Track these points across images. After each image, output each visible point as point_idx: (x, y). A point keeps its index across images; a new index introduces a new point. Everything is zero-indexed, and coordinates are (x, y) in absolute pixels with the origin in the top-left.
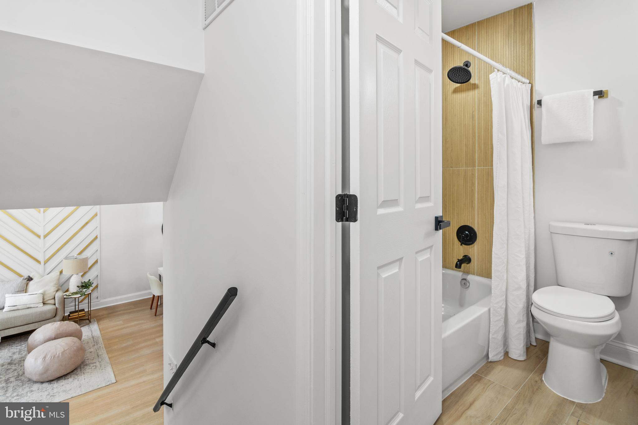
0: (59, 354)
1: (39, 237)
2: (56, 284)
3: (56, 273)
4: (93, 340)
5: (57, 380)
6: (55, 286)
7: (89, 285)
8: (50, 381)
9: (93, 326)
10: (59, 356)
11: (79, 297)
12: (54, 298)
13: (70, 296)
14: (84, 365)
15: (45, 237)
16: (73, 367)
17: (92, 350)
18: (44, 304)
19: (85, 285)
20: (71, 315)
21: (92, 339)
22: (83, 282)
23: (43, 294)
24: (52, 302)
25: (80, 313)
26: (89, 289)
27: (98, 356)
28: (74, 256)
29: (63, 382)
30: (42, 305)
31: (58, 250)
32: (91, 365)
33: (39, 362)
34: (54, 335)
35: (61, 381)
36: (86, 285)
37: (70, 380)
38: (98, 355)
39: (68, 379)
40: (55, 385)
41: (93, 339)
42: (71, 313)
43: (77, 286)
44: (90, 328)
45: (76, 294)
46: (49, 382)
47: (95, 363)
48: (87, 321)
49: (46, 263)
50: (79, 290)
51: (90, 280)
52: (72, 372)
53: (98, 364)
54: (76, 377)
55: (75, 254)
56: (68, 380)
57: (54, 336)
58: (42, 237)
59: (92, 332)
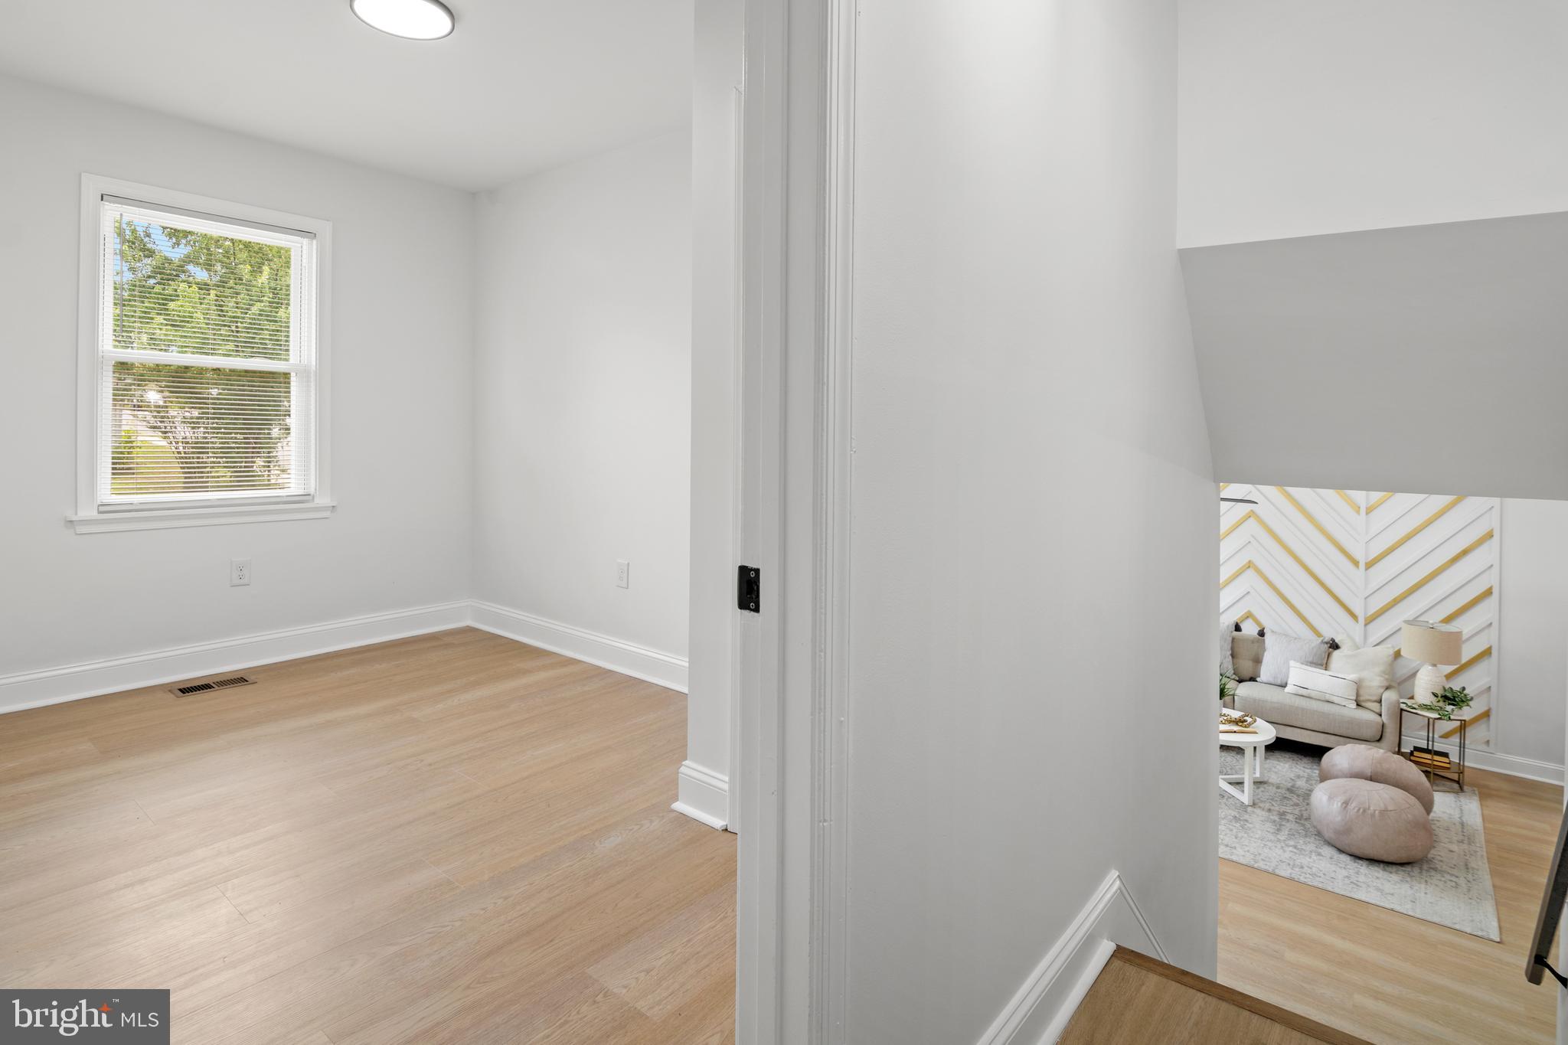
0: (1375, 811)
1: (1356, 563)
2: (1384, 672)
3: (1387, 650)
4: (1460, 830)
5: (1367, 862)
6: (1382, 676)
7: (1463, 701)
8: (1357, 857)
9: (1468, 801)
10: (1373, 815)
11: (1435, 719)
12: (1380, 701)
13: (1415, 708)
14: (1431, 868)
15: (1369, 565)
16: (1403, 856)
17: (1455, 847)
18: (1358, 705)
19: (1453, 699)
20: (1416, 753)
21: (1459, 827)
22: (1447, 687)
23: (1358, 685)
24: (1375, 706)
25: (1436, 758)
26: (1460, 708)
27: (1467, 867)
28: (1427, 622)
29: (1379, 872)
30: (1354, 705)
31: (1396, 602)
32: (1445, 875)
33: (1335, 806)
34: (1370, 770)
35: (1376, 868)
36: (1454, 697)
37: (1395, 877)
38: (1466, 865)
39: (1391, 873)
40: (1363, 869)
41: (1463, 828)
42: (1417, 749)
43: (1433, 693)
44: (1458, 803)
45: (1428, 709)
46: (1352, 858)
47: (1457, 877)
48: (1456, 786)
49: (1369, 623)
50: (1435, 704)
51: (1464, 689)
52: (1402, 864)
53: (1462, 881)
54: (1409, 879)
55: (1435, 618)
56: (1391, 875)
57: (1369, 774)
58: (1362, 565)
59: (1462, 813)
